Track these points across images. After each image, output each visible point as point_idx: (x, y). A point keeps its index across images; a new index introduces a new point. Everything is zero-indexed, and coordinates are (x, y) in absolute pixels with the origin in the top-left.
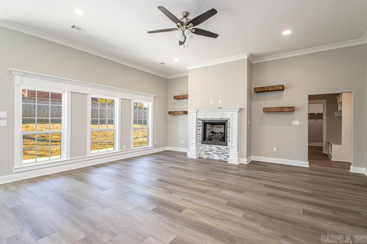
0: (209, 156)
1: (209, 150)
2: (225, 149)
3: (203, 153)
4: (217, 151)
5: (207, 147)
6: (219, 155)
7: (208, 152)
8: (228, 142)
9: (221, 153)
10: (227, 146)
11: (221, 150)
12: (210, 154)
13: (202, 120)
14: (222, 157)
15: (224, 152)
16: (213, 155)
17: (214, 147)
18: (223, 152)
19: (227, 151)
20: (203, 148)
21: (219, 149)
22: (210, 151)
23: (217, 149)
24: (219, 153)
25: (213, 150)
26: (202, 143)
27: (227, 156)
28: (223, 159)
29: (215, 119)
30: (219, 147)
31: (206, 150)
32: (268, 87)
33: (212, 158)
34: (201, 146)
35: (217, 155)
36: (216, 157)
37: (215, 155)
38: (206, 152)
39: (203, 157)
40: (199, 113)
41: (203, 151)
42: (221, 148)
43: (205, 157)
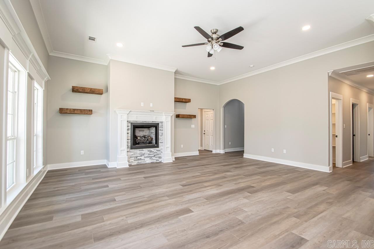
0: (140, 161)
1: (139, 155)
2: (157, 151)
3: (132, 159)
4: (149, 154)
5: (138, 152)
6: (151, 158)
7: (139, 157)
8: (159, 144)
9: (153, 155)
10: (158, 147)
11: (153, 153)
12: (141, 159)
13: (131, 123)
14: (153, 160)
15: (156, 154)
16: (144, 160)
17: (146, 151)
18: (154, 154)
19: (158, 153)
20: (132, 154)
21: (151, 151)
22: (141, 156)
23: (149, 152)
24: (151, 155)
25: (144, 154)
26: (131, 149)
27: (158, 157)
28: (155, 161)
29: (147, 122)
30: (151, 150)
31: (135, 156)
32: (182, 99)
33: (143, 163)
34: (129, 152)
35: (148, 159)
36: (148, 161)
37: (146, 159)
38: (136, 158)
39: (132, 164)
40: (132, 114)
41: (132, 157)
42: (153, 151)
43: (135, 163)
